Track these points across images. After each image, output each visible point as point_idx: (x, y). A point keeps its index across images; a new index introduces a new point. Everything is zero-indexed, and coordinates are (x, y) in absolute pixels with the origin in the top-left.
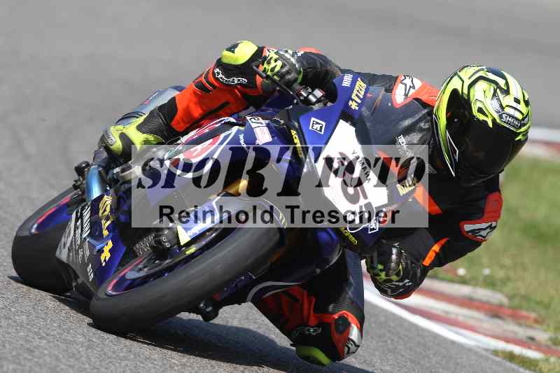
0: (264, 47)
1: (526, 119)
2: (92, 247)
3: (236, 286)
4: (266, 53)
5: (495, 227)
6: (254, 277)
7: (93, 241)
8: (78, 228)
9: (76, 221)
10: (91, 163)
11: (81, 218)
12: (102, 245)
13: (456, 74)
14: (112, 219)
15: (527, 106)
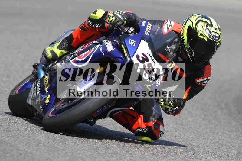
0: (108, 11)
1: (220, 36)
2: (41, 97)
3: (102, 110)
4: (109, 14)
5: (210, 79)
6: (110, 106)
7: (42, 95)
8: (35, 90)
9: (34, 88)
10: (39, 63)
11: (36, 86)
12: (46, 97)
13: (189, 19)
14: (49, 86)
15: (220, 30)
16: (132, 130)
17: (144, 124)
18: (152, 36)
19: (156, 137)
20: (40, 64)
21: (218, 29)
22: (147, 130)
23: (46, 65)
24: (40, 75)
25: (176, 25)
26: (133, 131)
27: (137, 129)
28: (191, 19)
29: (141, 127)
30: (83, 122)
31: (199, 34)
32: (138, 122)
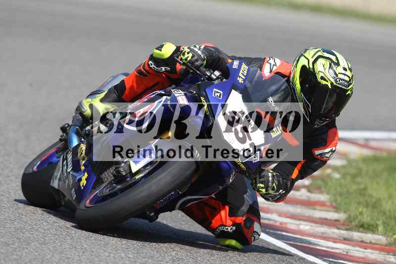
0: (180, 47)
1: (352, 80)
2: (74, 177)
3: (169, 199)
4: (182, 49)
6: (180, 193)
7: (75, 174)
8: (64, 166)
9: (63, 162)
10: (70, 124)
11: (67, 159)
12: (81, 176)
13: (302, 55)
14: (86, 159)
15: (351, 71)
16: (211, 228)
17: (229, 219)
18: (248, 84)
19: (248, 240)
20: (72, 125)
21: (348, 69)
22: (234, 228)
23: (82, 127)
24: (71, 142)
25: (283, 65)
26: (213, 230)
27: (219, 227)
28: (306, 55)
29: (225, 224)
30: (139, 216)
31: (319, 77)
32: (220, 215)
